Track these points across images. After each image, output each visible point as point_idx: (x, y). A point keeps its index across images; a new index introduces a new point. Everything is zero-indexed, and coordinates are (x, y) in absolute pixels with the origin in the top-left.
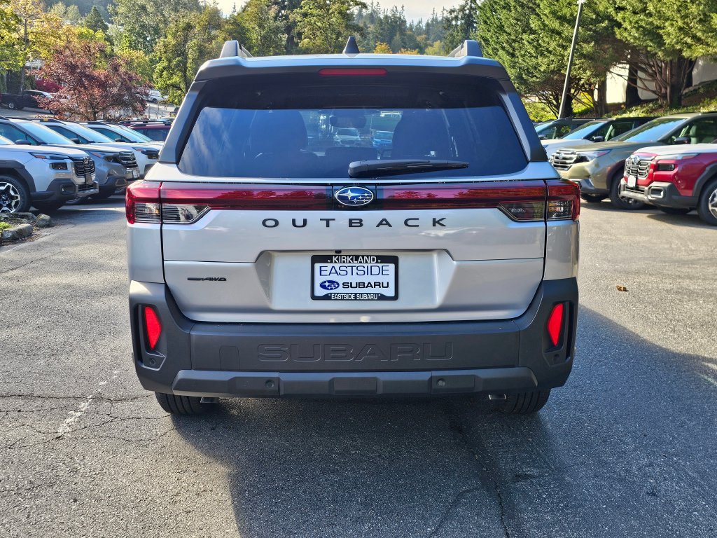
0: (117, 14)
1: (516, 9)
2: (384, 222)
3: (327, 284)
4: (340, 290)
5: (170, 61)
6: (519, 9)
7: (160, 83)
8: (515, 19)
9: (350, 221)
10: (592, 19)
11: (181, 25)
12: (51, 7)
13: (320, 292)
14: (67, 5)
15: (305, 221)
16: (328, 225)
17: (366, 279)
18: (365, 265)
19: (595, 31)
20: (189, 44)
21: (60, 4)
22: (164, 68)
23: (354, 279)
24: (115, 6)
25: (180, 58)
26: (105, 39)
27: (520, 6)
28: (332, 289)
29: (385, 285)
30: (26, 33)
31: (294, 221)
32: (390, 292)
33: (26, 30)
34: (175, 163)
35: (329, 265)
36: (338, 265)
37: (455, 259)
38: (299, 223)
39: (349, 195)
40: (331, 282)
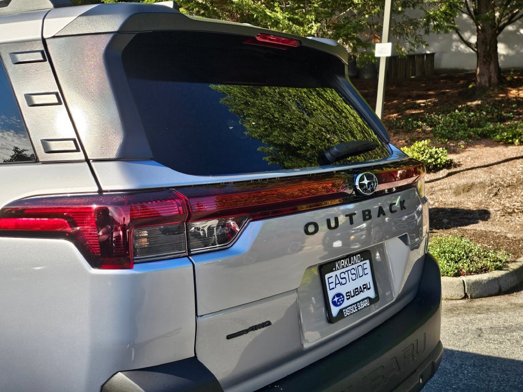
2: (381, 210)
15: (337, 220)
16: (351, 221)
17: (359, 283)
23: (350, 287)
28: (340, 304)
29: (368, 286)
31: (328, 221)
32: (372, 294)
34: (152, 159)
35: (333, 274)
36: (338, 273)
37: (409, 243)
38: (333, 224)
39: (366, 182)
40: (339, 295)
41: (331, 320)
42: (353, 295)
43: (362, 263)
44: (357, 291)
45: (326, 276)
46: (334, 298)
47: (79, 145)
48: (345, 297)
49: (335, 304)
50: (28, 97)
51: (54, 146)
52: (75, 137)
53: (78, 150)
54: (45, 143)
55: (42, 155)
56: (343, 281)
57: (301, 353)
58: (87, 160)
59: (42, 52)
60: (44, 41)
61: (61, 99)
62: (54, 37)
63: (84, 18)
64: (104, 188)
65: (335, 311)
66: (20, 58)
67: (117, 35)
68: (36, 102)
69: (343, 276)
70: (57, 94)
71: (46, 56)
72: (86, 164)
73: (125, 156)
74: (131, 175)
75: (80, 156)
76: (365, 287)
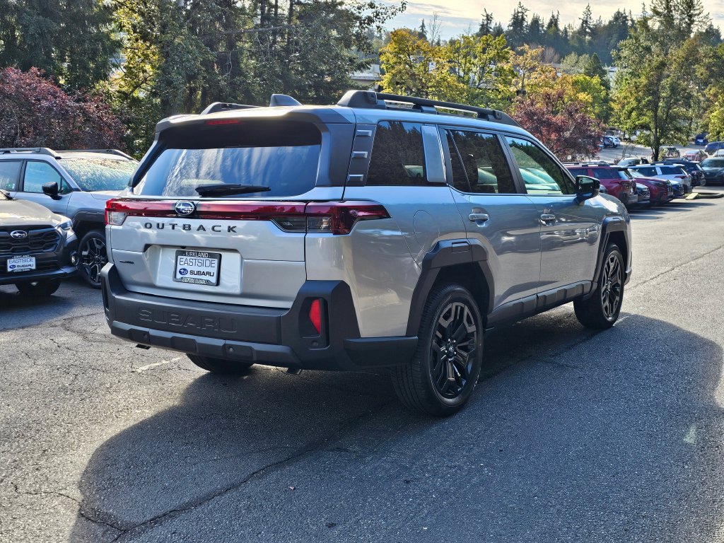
0: (620, 58)
2: (201, 228)
3: (182, 271)
4: (188, 275)
5: (639, 101)
7: (629, 124)
11: (654, 64)
12: (564, 58)
14: (580, 55)
15: (163, 225)
16: (173, 228)
17: (203, 269)
18: (202, 259)
20: (663, 82)
21: (573, 55)
22: (633, 109)
23: (196, 269)
24: (619, 50)
25: (650, 98)
26: (601, 84)
28: (184, 275)
29: (212, 274)
30: (523, 87)
31: (158, 224)
32: (213, 280)
33: (523, 84)
35: (185, 257)
36: (188, 258)
38: (161, 226)
39: (181, 207)
40: (184, 269)
42: (195, 273)
43: (211, 259)
44: (199, 273)
45: (179, 257)
48: (189, 273)
49: (180, 272)
56: (191, 264)
65: (179, 276)
69: (191, 260)
76: (209, 273)
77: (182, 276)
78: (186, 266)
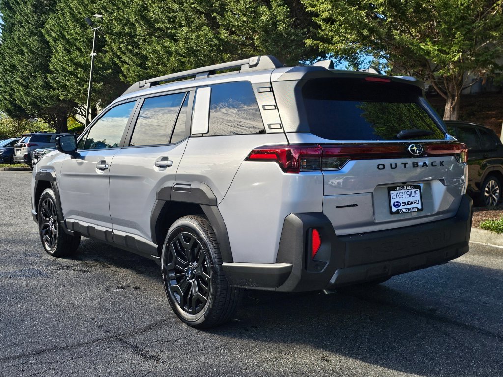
1: (28, 55)
2: (425, 165)
4: (401, 207)
6: (31, 55)
8: (28, 61)
9: (413, 164)
10: (99, 67)
13: (394, 209)
15: (396, 165)
16: (405, 167)
17: (411, 199)
19: (102, 75)
23: (406, 200)
27: (31, 53)
28: (398, 207)
29: (417, 202)
31: (391, 165)
32: (420, 206)
34: (310, 132)
35: (396, 192)
36: (399, 192)
37: (446, 184)
38: (394, 166)
39: (415, 148)
40: (397, 202)
41: (392, 213)
42: (406, 204)
43: (414, 190)
44: (409, 203)
45: (391, 192)
46: (395, 203)
47: (282, 126)
48: (402, 204)
49: (395, 206)
50: (263, 106)
51: (272, 126)
52: (281, 123)
53: (281, 128)
54: (269, 125)
55: (268, 130)
56: (401, 197)
57: (372, 224)
58: (285, 132)
59: (270, 88)
60: (271, 83)
61: (276, 107)
62: (275, 81)
63: (288, 73)
64: (290, 143)
66: (261, 90)
67: (300, 81)
68: (266, 109)
69: (401, 194)
70: (275, 105)
71: (271, 89)
72: (284, 134)
73: (300, 130)
74: (301, 138)
75: (282, 130)
76: (415, 202)
77: (397, 209)
78: (398, 200)
